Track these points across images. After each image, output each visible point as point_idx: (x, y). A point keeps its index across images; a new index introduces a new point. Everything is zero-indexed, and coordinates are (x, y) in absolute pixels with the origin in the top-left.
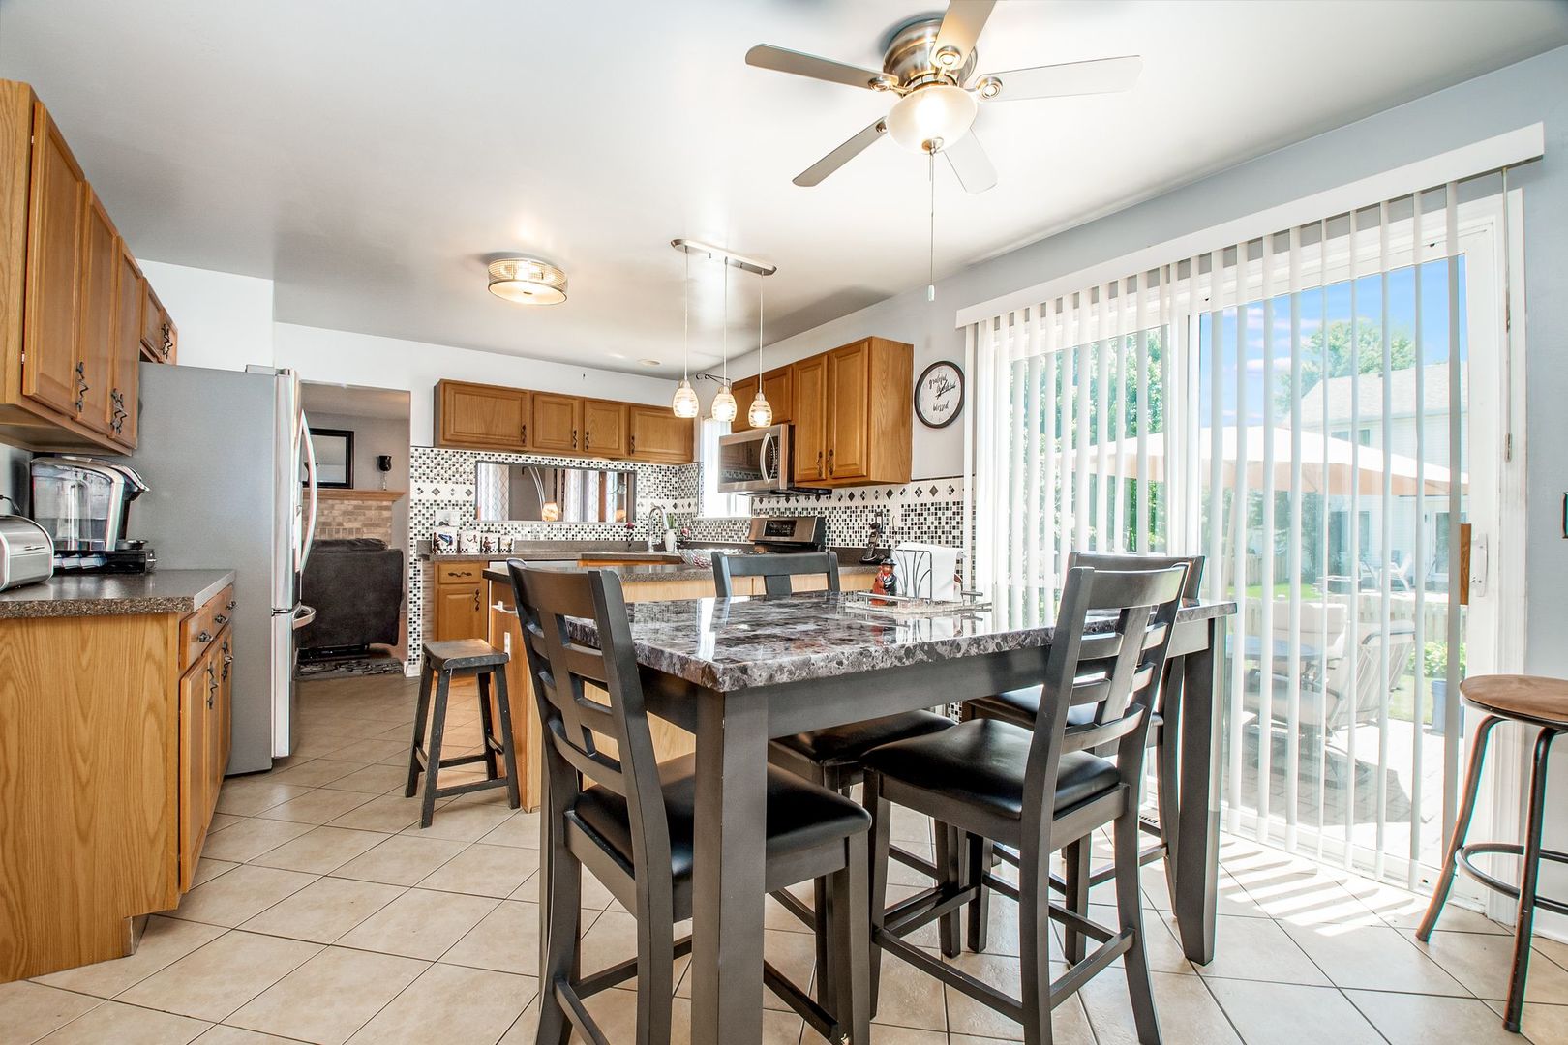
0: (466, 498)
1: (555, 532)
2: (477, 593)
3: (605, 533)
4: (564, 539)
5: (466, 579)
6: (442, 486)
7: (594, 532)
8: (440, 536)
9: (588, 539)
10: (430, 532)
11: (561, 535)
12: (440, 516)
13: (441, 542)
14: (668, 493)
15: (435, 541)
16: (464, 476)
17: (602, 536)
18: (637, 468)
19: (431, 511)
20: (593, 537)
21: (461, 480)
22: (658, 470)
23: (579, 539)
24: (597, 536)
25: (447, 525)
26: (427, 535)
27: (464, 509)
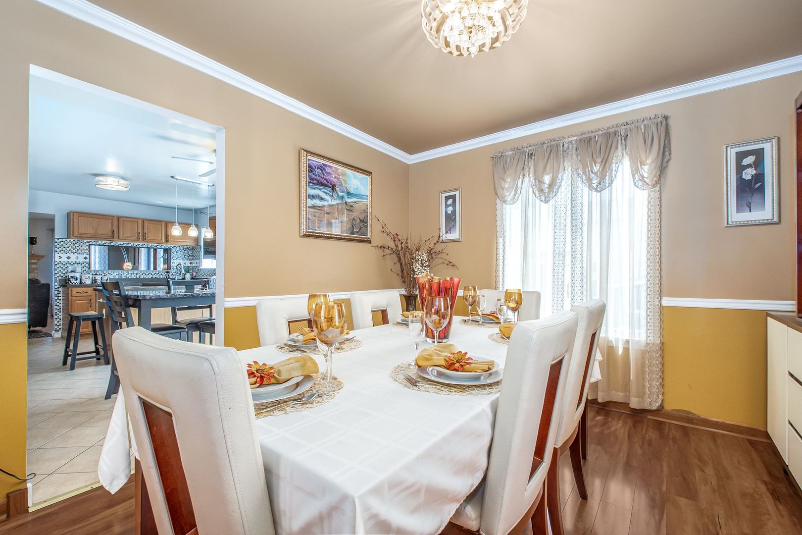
0: (85, 260)
1: (130, 275)
2: (91, 300)
3: (156, 275)
4: (135, 277)
5: (85, 294)
6: (72, 255)
7: (150, 275)
8: (71, 277)
9: (147, 277)
10: (66, 275)
11: (133, 276)
12: (70, 268)
13: (72, 279)
14: (187, 258)
15: (69, 279)
16: (83, 251)
17: (154, 276)
18: (171, 247)
19: (66, 266)
20: (150, 276)
21: (81, 252)
22: (182, 248)
23: (142, 277)
24: (151, 276)
25: (75, 272)
26: (65, 276)
27: (83, 265)
